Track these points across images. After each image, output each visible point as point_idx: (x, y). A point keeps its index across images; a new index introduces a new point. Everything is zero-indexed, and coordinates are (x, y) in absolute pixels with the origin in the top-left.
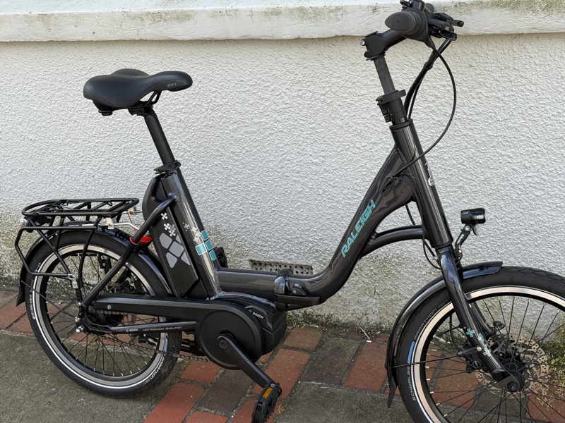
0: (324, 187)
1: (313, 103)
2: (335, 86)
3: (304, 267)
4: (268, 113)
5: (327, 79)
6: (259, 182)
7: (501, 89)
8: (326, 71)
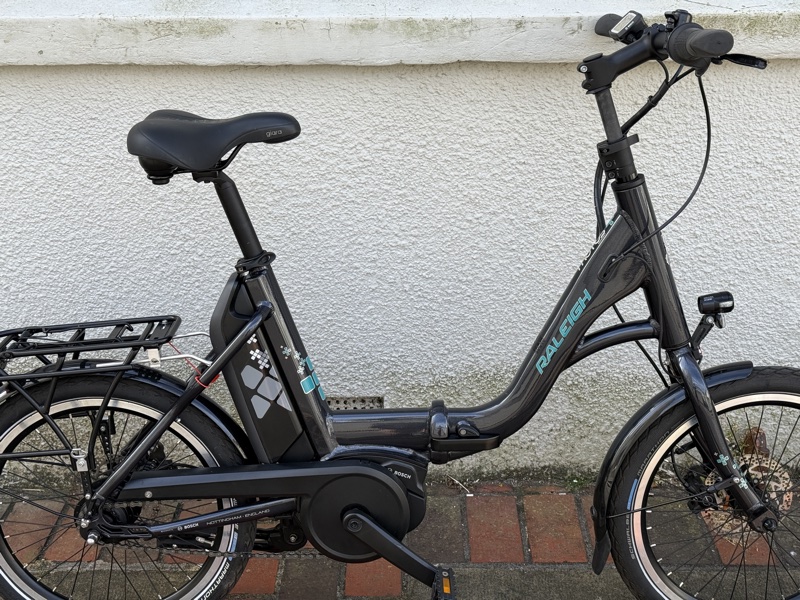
0: (412, 280)
1: (405, 159)
2: (441, 134)
3: (367, 400)
4: (334, 175)
5: (431, 124)
6: (309, 279)
7: (672, 134)
8: (430, 112)
